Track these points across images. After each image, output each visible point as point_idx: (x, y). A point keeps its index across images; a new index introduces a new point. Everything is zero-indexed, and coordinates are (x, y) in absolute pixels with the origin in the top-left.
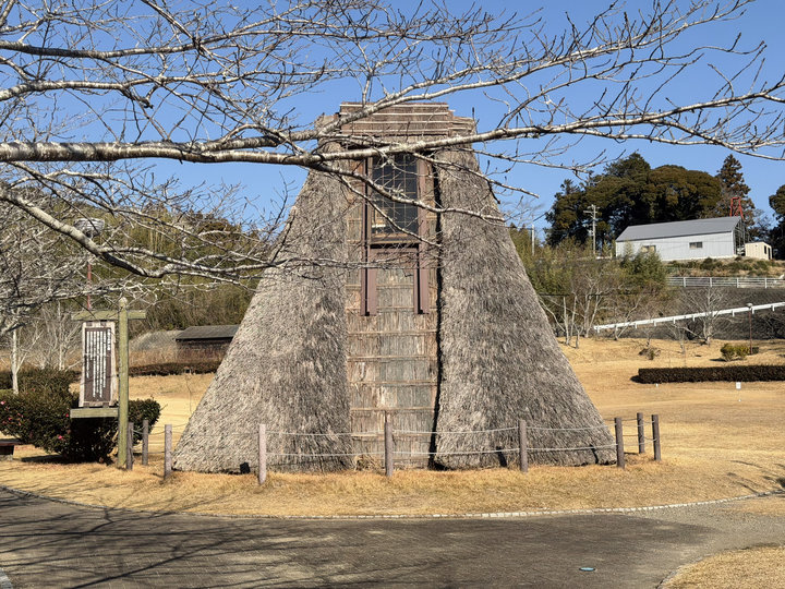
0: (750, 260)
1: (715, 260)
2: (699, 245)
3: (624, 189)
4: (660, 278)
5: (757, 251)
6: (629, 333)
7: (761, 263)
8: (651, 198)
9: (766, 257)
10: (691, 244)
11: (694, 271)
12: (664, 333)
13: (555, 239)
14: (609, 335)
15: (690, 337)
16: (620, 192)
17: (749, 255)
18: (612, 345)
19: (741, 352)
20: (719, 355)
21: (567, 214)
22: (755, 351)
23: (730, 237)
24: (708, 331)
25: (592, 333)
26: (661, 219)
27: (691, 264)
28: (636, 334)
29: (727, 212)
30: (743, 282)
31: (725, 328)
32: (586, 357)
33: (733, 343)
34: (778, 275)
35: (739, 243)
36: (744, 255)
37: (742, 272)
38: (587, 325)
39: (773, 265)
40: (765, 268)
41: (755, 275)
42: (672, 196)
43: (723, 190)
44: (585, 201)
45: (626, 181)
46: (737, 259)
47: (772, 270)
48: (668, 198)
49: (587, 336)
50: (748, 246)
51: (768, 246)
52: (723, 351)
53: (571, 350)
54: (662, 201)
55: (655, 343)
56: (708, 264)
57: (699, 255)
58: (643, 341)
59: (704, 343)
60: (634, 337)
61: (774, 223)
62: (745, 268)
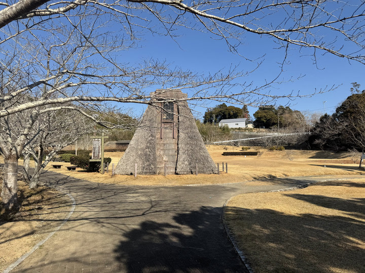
1: (241, 128)
2: (238, 124)
4: (229, 132)
5: (250, 126)
6: (221, 144)
7: (251, 129)
8: (227, 113)
9: (252, 127)
10: (236, 124)
12: (229, 144)
13: (205, 122)
14: (217, 144)
15: (235, 145)
16: (220, 112)
17: (248, 127)
18: (217, 147)
19: (246, 149)
20: (241, 149)
21: (208, 116)
22: (249, 149)
23: (245, 123)
24: (239, 144)
25: (213, 144)
26: (229, 118)
27: (236, 129)
28: (223, 144)
29: (244, 117)
30: (247, 133)
31: (243, 143)
32: (212, 149)
33: (244, 147)
35: (246, 124)
38: (212, 142)
41: (250, 132)
42: (232, 113)
43: (243, 112)
44: (212, 113)
45: (221, 109)
46: (246, 128)
47: (254, 130)
50: (248, 125)
51: (253, 125)
53: (208, 148)
54: (229, 114)
55: (227, 146)
56: (239, 129)
57: (237, 127)
58: (224, 146)
59: (238, 147)
61: (254, 120)
62: (248, 130)
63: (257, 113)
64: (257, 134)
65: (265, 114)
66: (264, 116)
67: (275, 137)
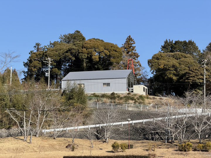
0: (135, 95)
1: (116, 94)
2: (108, 84)
3: (69, 50)
5: (139, 90)
6: (62, 135)
7: (141, 97)
8: (84, 56)
9: (144, 94)
10: (104, 84)
11: (104, 99)
12: (82, 135)
14: (51, 136)
15: (98, 138)
16: (67, 52)
17: (135, 92)
18: (52, 142)
19: (124, 147)
20: (111, 149)
21: (36, 63)
22: (130, 147)
23: (125, 81)
24: (107, 135)
25: (41, 134)
26: (90, 69)
27: (103, 96)
28: (67, 135)
29: (126, 67)
30: (131, 107)
31: (117, 133)
32: (35, 149)
33: (119, 142)
34: (150, 104)
35: (130, 85)
36: (132, 92)
37: (131, 101)
38: (38, 129)
39: (148, 98)
40: (143, 100)
41: (137, 104)
42: (96, 56)
43: (124, 54)
44: (46, 56)
45: (70, 46)
46: (128, 94)
47: (147, 101)
48: (93, 57)
49: (37, 136)
50: (135, 87)
51: (146, 88)
52: (113, 146)
53: (27, 144)
54: (90, 59)
55: (77, 141)
56: (113, 96)
57: (108, 91)
58: (70, 140)
59: (105, 142)
60: (66, 137)
61: (150, 75)
62: (132, 99)
63: (156, 58)
64: (153, 110)
65: (174, 62)
66: (173, 66)
67: (193, 118)
